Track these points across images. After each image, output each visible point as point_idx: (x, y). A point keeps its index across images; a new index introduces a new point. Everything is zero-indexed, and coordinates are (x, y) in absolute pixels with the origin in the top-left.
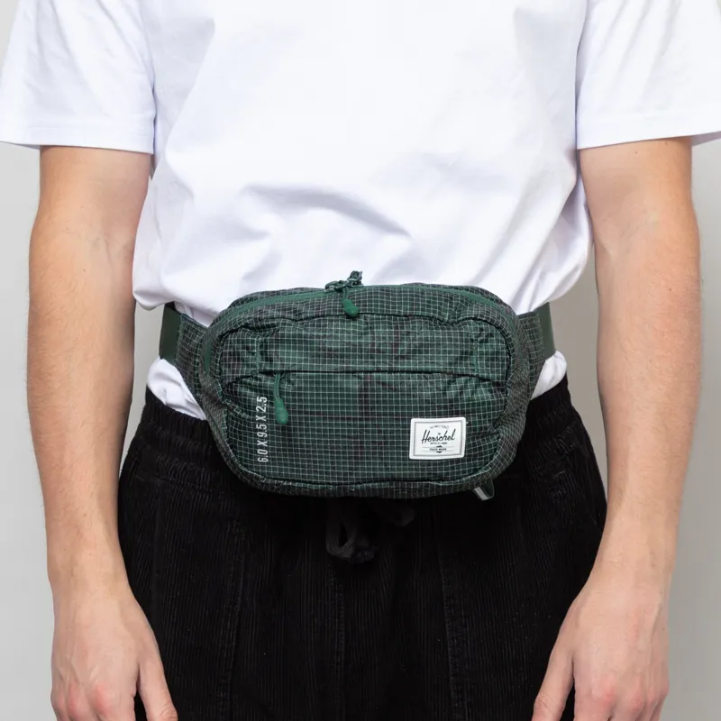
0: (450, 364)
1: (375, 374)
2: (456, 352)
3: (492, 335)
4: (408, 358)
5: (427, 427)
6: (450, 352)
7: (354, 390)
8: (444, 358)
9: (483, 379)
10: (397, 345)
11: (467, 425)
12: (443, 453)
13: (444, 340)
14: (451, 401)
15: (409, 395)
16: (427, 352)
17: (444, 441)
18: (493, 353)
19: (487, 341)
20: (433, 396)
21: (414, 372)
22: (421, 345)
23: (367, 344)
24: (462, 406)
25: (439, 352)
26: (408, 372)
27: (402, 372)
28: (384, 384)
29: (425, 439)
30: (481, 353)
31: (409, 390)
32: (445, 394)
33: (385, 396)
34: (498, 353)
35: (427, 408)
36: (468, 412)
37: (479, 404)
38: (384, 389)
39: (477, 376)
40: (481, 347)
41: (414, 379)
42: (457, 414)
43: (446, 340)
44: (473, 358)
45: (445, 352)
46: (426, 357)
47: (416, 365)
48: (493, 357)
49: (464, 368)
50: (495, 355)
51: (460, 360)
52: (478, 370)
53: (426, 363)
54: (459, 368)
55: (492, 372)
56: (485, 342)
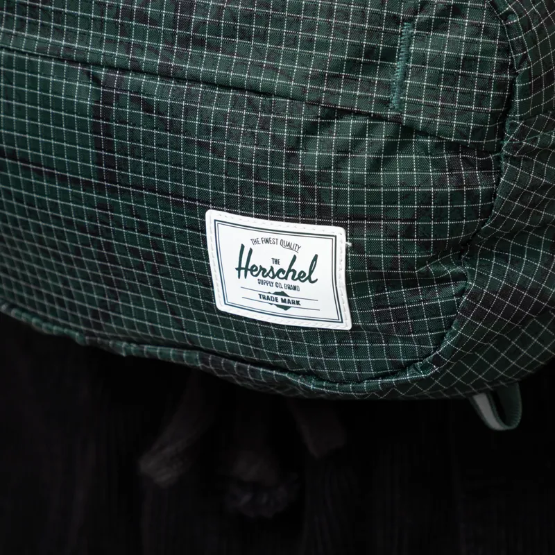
0: (318, 79)
1: (130, 77)
2: (338, 48)
4: (214, 47)
5: (246, 237)
6: (323, 46)
7: (82, 110)
8: (305, 61)
9: (410, 131)
11: (349, 250)
12: (292, 311)
14: (306, 178)
15: (203, 146)
16: (262, 37)
17: (290, 282)
18: (454, 62)
19: (441, 27)
20: (261, 156)
21: (225, 86)
24: (339, 196)
26: (209, 83)
27: (194, 80)
28: (148, 107)
29: (246, 269)
30: (420, 59)
31: (205, 131)
32: (291, 157)
33: (147, 139)
34: (469, 63)
35: (245, 188)
36: (357, 216)
37: (391, 198)
38: (148, 121)
40: (422, 40)
41: (219, 106)
42: (322, 216)
43: (316, 10)
44: (394, 68)
45: (309, 43)
46: (257, 49)
47: (228, 69)
48: (452, 74)
49: (358, 93)
50: (458, 68)
51: (349, 70)
52: (401, 102)
53: (255, 65)
54: (341, 91)
55: (443, 115)
56: (436, 29)
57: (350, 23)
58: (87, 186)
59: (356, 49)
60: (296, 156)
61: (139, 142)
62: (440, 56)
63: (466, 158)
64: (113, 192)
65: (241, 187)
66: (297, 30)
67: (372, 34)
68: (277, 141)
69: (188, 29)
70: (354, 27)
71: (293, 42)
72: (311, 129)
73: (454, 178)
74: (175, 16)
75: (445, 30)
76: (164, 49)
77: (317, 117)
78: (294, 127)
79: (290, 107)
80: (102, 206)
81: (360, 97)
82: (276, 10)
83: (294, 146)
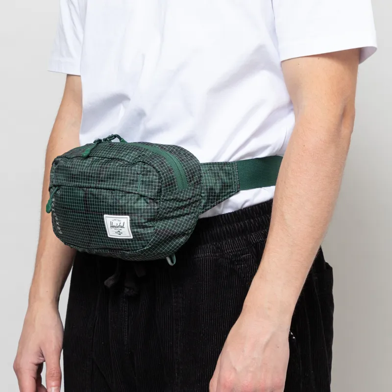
0: (123, 186)
1: (90, 189)
2: (127, 180)
3: (150, 172)
4: (104, 181)
5: (111, 220)
6: (124, 179)
7: (81, 197)
8: (121, 183)
9: (141, 196)
10: (100, 174)
11: (130, 220)
12: (121, 235)
13: (122, 173)
14: (121, 206)
16: (113, 179)
17: (120, 228)
18: (149, 181)
19: (147, 175)
20: (113, 202)
21: (106, 189)
22: (110, 175)
23: (87, 172)
24: (128, 209)
25: (118, 179)
26: (104, 189)
27: (101, 188)
28: (93, 195)
29: (112, 227)
30: (143, 181)
31: (103, 198)
32: (119, 202)
33: (93, 201)
34: (152, 182)
35: (111, 209)
36: (131, 213)
37: (138, 209)
38: (93, 198)
39: (138, 194)
40: (143, 178)
41: (106, 193)
42: (125, 214)
44: (138, 183)
45: (121, 179)
46: (112, 181)
47: (107, 186)
49: (131, 188)
51: (129, 184)
52: (139, 190)
53: (112, 184)
54: (128, 188)
55: (147, 192)
58: (83, 213)
59: (130, 180)
62: (146, 180)
64: (88, 214)
66: (119, 177)
67: (133, 177)
68: (116, 199)
69: (100, 178)
70: (130, 175)
73: (150, 205)
74: (97, 176)
76: (96, 183)
79: (118, 192)
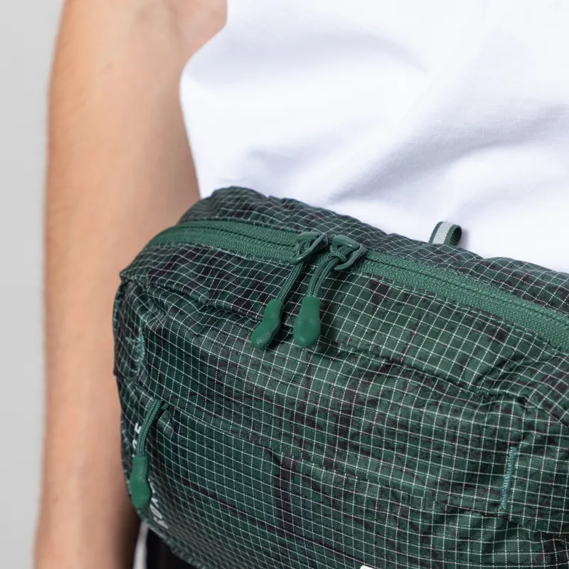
1: (302, 463)
4: (366, 452)
7: (266, 479)
14: (436, 555)
15: (358, 522)
27: (351, 473)
31: (359, 511)
33: (316, 508)
34: (560, 479)
35: (390, 556)
38: (316, 497)
40: (524, 460)
41: (370, 494)
43: (444, 435)
44: (503, 478)
45: (437, 459)
46: (398, 458)
47: (377, 471)
48: (548, 486)
49: (475, 497)
50: (552, 482)
51: (468, 480)
52: (508, 505)
53: (398, 470)
54: (462, 495)
55: (540, 515)
56: (535, 452)
57: (469, 447)
58: (271, 529)
59: (474, 466)
60: (428, 539)
61: (310, 509)
62: (538, 472)
63: (558, 541)
64: (290, 537)
65: (387, 554)
66: (429, 448)
67: (486, 456)
68: (414, 527)
69: (346, 437)
70: (472, 450)
71: (425, 456)
72: (440, 520)
73: (549, 557)
74: (336, 426)
75: (542, 454)
76: (328, 447)
77: (444, 512)
78: (426, 518)
79: (424, 503)
80: (282, 544)
81: (477, 500)
82: (413, 432)
83: (427, 531)
